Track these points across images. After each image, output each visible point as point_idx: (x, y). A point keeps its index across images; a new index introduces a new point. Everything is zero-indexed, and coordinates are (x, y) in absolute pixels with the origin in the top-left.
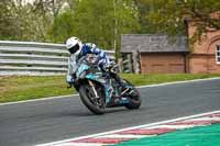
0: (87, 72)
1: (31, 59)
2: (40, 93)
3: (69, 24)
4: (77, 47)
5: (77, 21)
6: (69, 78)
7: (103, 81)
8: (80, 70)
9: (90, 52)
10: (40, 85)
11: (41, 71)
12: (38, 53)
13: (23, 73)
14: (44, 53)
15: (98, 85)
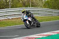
1: (39, 12)
2: (41, 21)
3: (48, 3)
5: (50, 2)
10: (41, 19)
11: (41, 15)
12: (41, 11)
13: (37, 16)
14: (42, 11)
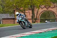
0: (21, 19)
4: (18, 14)
6: (17, 21)
7: (25, 21)
8: (20, 19)
9: (21, 15)
15: (24, 22)
